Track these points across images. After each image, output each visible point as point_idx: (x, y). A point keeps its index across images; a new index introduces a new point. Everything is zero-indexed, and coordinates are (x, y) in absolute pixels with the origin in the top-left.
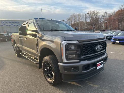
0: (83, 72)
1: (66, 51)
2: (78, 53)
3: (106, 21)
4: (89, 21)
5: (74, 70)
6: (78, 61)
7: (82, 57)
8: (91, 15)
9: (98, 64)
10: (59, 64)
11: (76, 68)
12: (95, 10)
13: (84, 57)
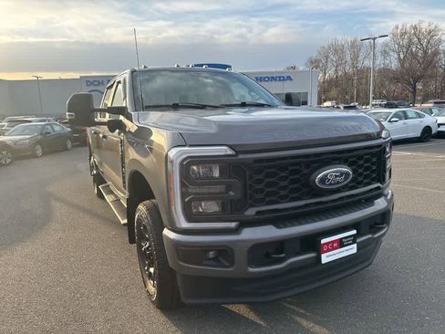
0: (251, 270)
2: (232, 193)
5: (215, 259)
6: (233, 225)
7: (251, 212)
10: (166, 232)
11: (224, 253)
12: (421, 22)
13: (258, 213)
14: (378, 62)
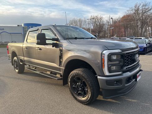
1: (108, 62)
3: (112, 28)
4: (92, 27)
6: (120, 73)
8: (94, 20)
9: (138, 75)
10: (98, 77)
11: (119, 81)
12: (98, 15)
13: (126, 68)
14: (87, 26)
